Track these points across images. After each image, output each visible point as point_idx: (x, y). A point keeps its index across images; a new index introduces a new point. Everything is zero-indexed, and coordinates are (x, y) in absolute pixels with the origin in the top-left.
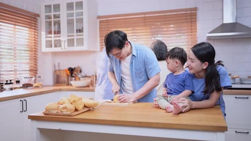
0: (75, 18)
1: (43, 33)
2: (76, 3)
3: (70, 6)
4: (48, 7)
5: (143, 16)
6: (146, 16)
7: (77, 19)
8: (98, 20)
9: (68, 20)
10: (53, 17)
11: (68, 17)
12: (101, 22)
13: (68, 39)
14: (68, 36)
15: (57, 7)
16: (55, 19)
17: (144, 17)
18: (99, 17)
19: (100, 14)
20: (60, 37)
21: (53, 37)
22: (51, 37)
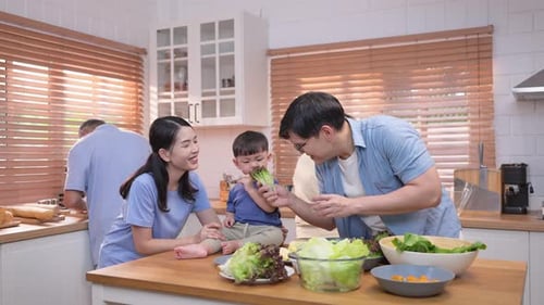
0: (217, 55)
1: (154, 89)
2: (220, 23)
3: (207, 30)
4: (163, 33)
5: (367, 48)
6: (374, 47)
7: (221, 58)
8: (269, 59)
9: (203, 61)
10: (172, 55)
11: (203, 53)
12: (274, 63)
13: (203, 102)
14: (204, 95)
15: (181, 33)
16: (177, 59)
17: (370, 50)
18: (270, 53)
19: (273, 46)
20: (186, 96)
21: (172, 96)
22: (169, 97)
